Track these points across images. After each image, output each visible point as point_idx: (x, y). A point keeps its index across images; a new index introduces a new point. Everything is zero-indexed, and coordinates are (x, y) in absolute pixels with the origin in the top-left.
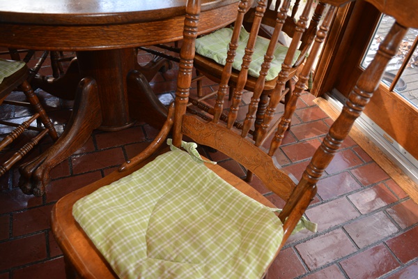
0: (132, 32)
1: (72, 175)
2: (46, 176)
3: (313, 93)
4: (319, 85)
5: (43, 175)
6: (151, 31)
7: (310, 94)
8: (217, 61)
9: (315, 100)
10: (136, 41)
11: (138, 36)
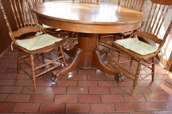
0: (95, 28)
1: (68, 80)
2: (59, 77)
3: (167, 70)
4: (170, 66)
5: (59, 76)
6: (101, 29)
7: (165, 70)
8: (125, 47)
9: (167, 72)
10: (96, 31)
11: (97, 30)
